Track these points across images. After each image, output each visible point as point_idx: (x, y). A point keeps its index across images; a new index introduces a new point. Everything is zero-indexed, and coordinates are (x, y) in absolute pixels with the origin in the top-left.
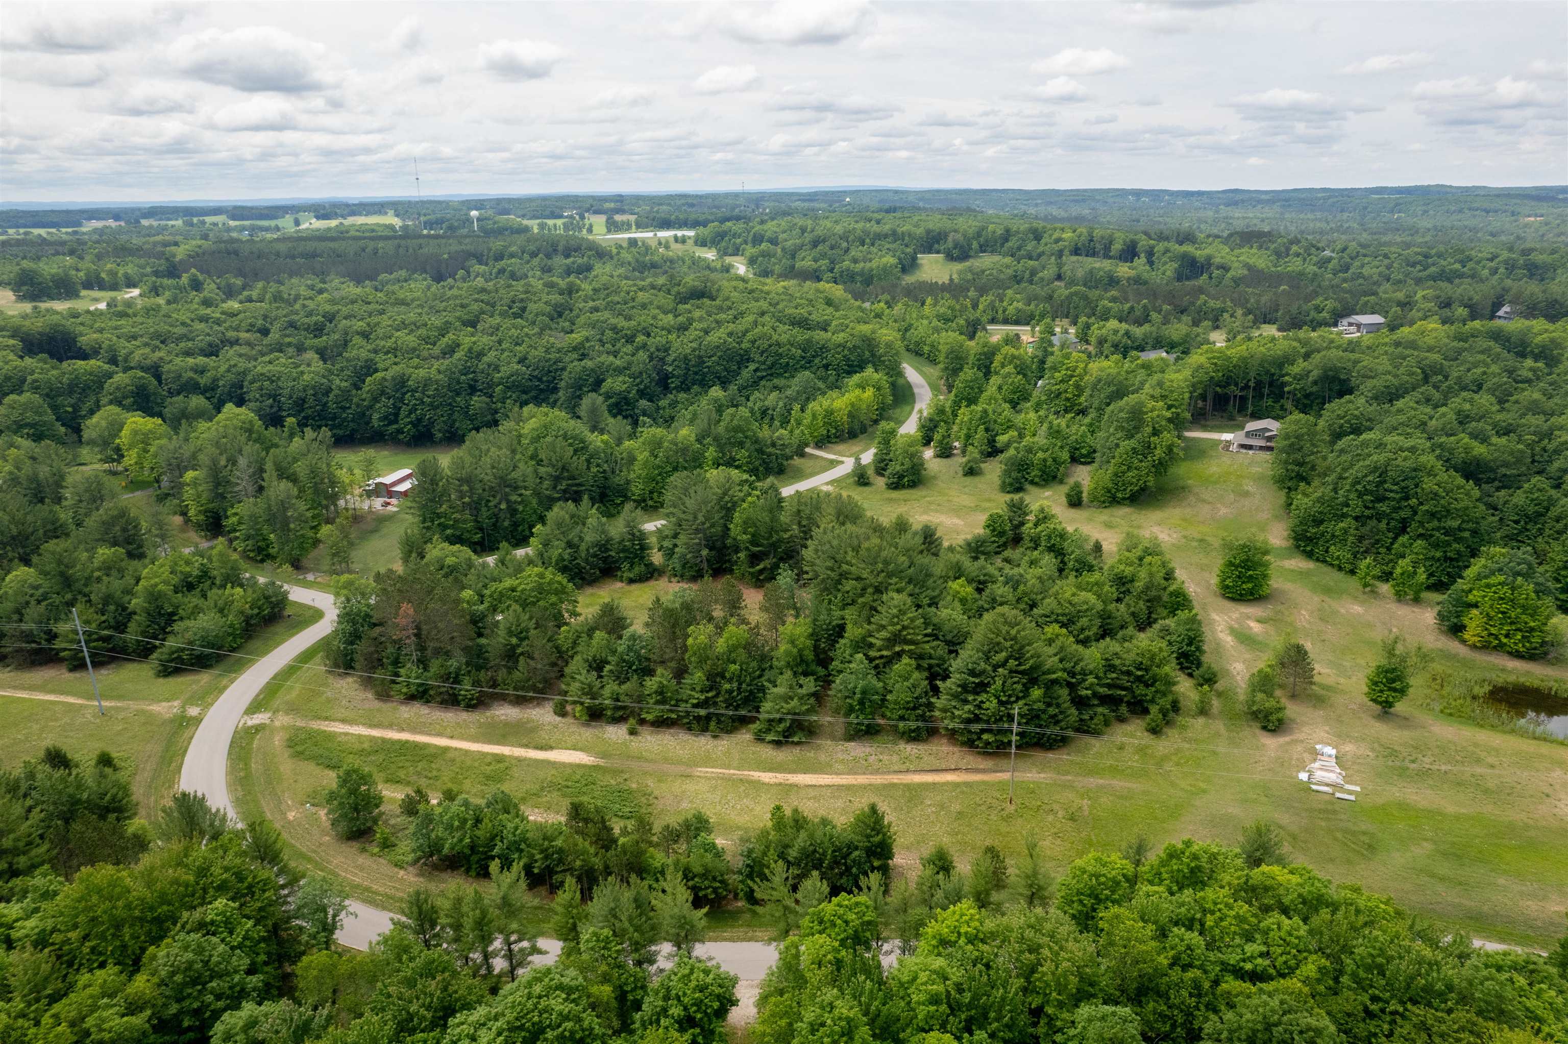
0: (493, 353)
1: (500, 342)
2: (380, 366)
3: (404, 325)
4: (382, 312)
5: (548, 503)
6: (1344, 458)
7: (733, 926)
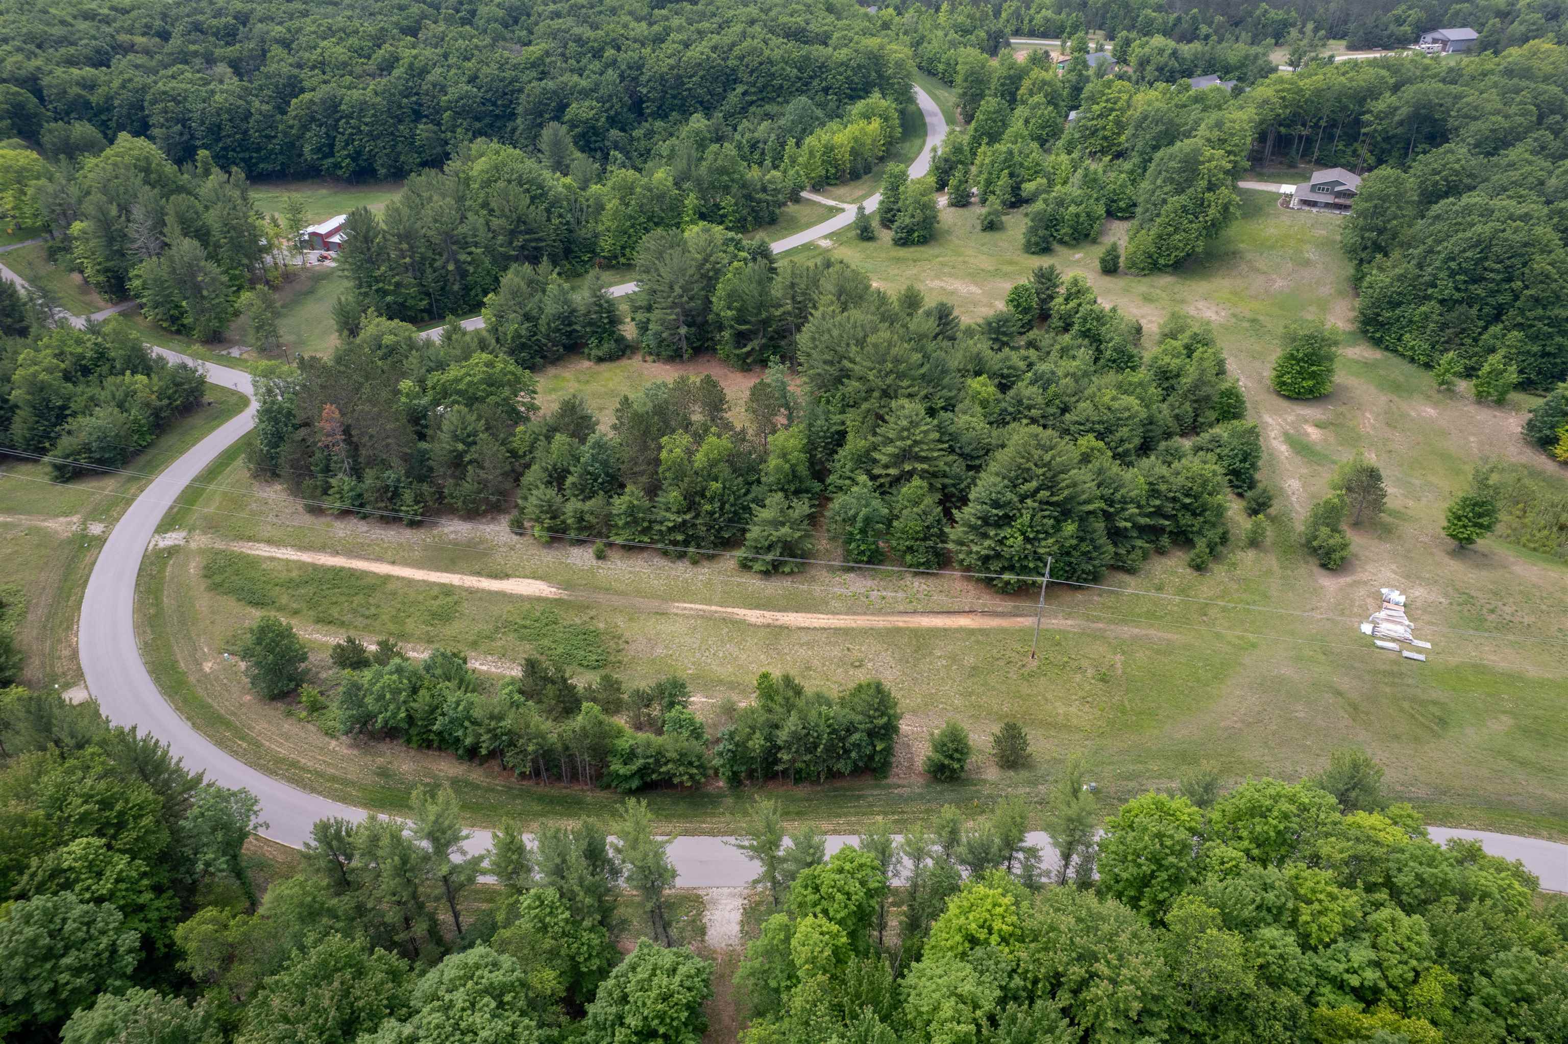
0: (438, 70)
1: (446, 56)
2: (306, 84)
3: (330, 32)
4: (305, 14)
5: (504, 262)
6: (1438, 226)
7: (713, 815)
